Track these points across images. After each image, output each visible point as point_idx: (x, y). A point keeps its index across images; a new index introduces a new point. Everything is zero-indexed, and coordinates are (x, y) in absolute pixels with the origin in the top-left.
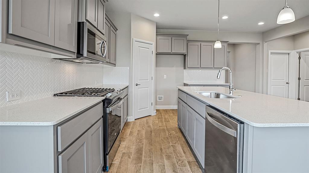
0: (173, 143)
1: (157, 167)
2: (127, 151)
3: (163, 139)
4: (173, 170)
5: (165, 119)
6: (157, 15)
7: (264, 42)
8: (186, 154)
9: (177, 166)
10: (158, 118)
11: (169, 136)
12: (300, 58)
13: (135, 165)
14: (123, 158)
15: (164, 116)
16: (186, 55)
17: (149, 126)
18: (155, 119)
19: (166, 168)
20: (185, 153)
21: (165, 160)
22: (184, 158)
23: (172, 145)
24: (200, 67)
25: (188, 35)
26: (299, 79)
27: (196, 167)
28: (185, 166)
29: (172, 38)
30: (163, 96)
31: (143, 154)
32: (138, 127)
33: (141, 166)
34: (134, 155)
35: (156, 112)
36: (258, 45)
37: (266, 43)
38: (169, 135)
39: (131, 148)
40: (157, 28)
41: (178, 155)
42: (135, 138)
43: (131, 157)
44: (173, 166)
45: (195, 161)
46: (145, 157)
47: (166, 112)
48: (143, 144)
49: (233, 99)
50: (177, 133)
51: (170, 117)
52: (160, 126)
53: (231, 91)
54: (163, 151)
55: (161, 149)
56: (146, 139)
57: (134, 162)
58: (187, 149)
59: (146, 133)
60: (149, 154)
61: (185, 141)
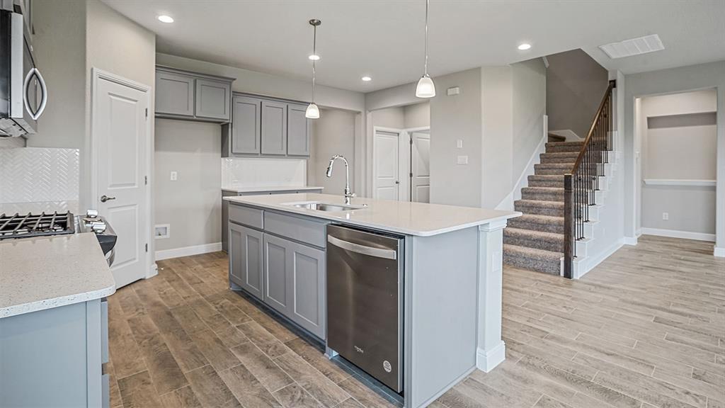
0: (238, 322)
1: (230, 374)
2: (128, 374)
3: (211, 321)
4: (265, 368)
5: (189, 279)
6: (166, 19)
7: (367, 112)
8: (275, 333)
9: (269, 357)
10: (169, 282)
11: (221, 312)
12: (411, 142)
13: (173, 392)
14: (129, 390)
15: (182, 273)
16: (228, 124)
17: (156, 304)
18: (161, 286)
19: (248, 368)
20: (271, 331)
21: (239, 357)
22: (276, 339)
23: (237, 327)
24: (259, 152)
25: (235, 79)
26: (411, 175)
27: (304, 347)
28: (284, 352)
29: (195, 81)
30: (168, 226)
31: (180, 363)
32: (122, 313)
33: (189, 387)
34: (154, 373)
35: (157, 267)
36: (359, 115)
37: (370, 113)
38: (221, 310)
39: (137, 364)
40: (157, 51)
41: (261, 339)
42: (132, 338)
43: (152, 381)
44: (262, 360)
45: (297, 337)
46: (186, 367)
47: (181, 264)
48: (165, 344)
49: (353, 211)
50: (234, 301)
51: (198, 273)
52: (185, 298)
53: (348, 199)
54: (225, 342)
55: (218, 341)
56: (165, 333)
57: (167, 386)
58: (273, 324)
59: (155, 321)
60: (195, 358)
61: (260, 311)
